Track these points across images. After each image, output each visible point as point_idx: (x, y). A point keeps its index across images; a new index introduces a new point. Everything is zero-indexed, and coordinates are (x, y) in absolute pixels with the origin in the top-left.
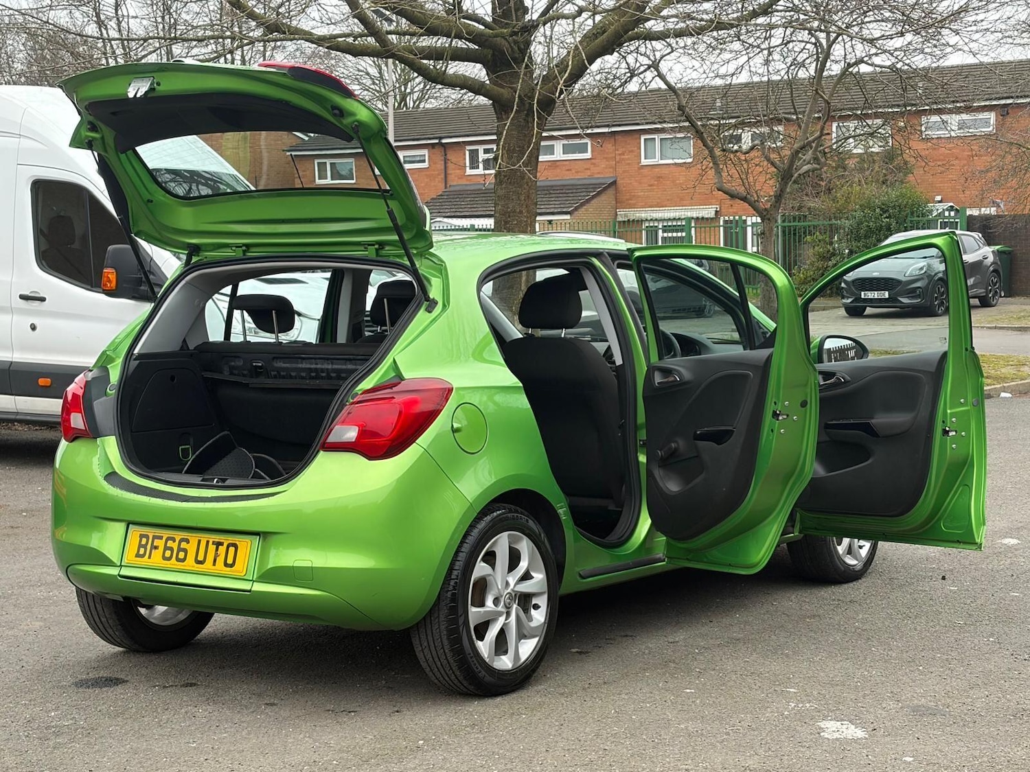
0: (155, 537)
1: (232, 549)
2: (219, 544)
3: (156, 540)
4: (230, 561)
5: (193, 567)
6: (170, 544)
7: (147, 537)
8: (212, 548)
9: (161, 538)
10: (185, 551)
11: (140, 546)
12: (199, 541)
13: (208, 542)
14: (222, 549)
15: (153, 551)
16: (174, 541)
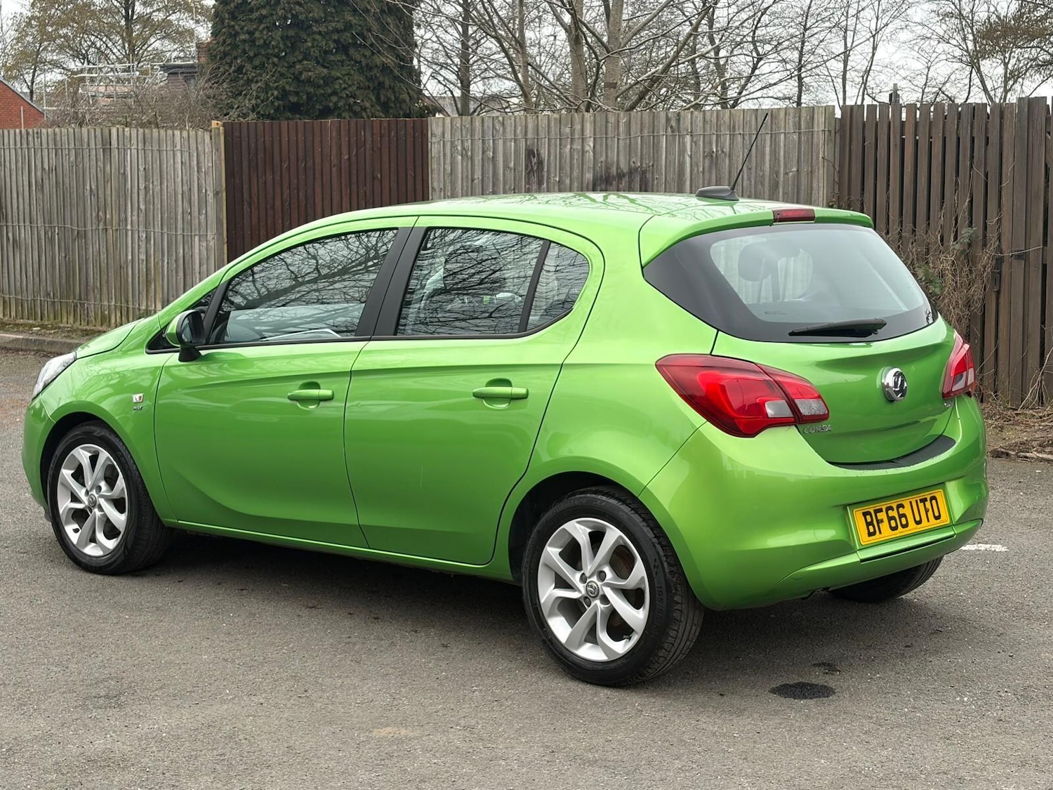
0: (877, 511)
1: (934, 502)
2: (924, 501)
3: (878, 514)
4: (937, 514)
5: (916, 528)
6: (891, 513)
7: (869, 513)
8: (921, 505)
9: (880, 510)
10: (904, 515)
11: (868, 524)
12: (911, 502)
13: (917, 501)
14: (928, 504)
15: (880, 525)
16: (893, 510)
